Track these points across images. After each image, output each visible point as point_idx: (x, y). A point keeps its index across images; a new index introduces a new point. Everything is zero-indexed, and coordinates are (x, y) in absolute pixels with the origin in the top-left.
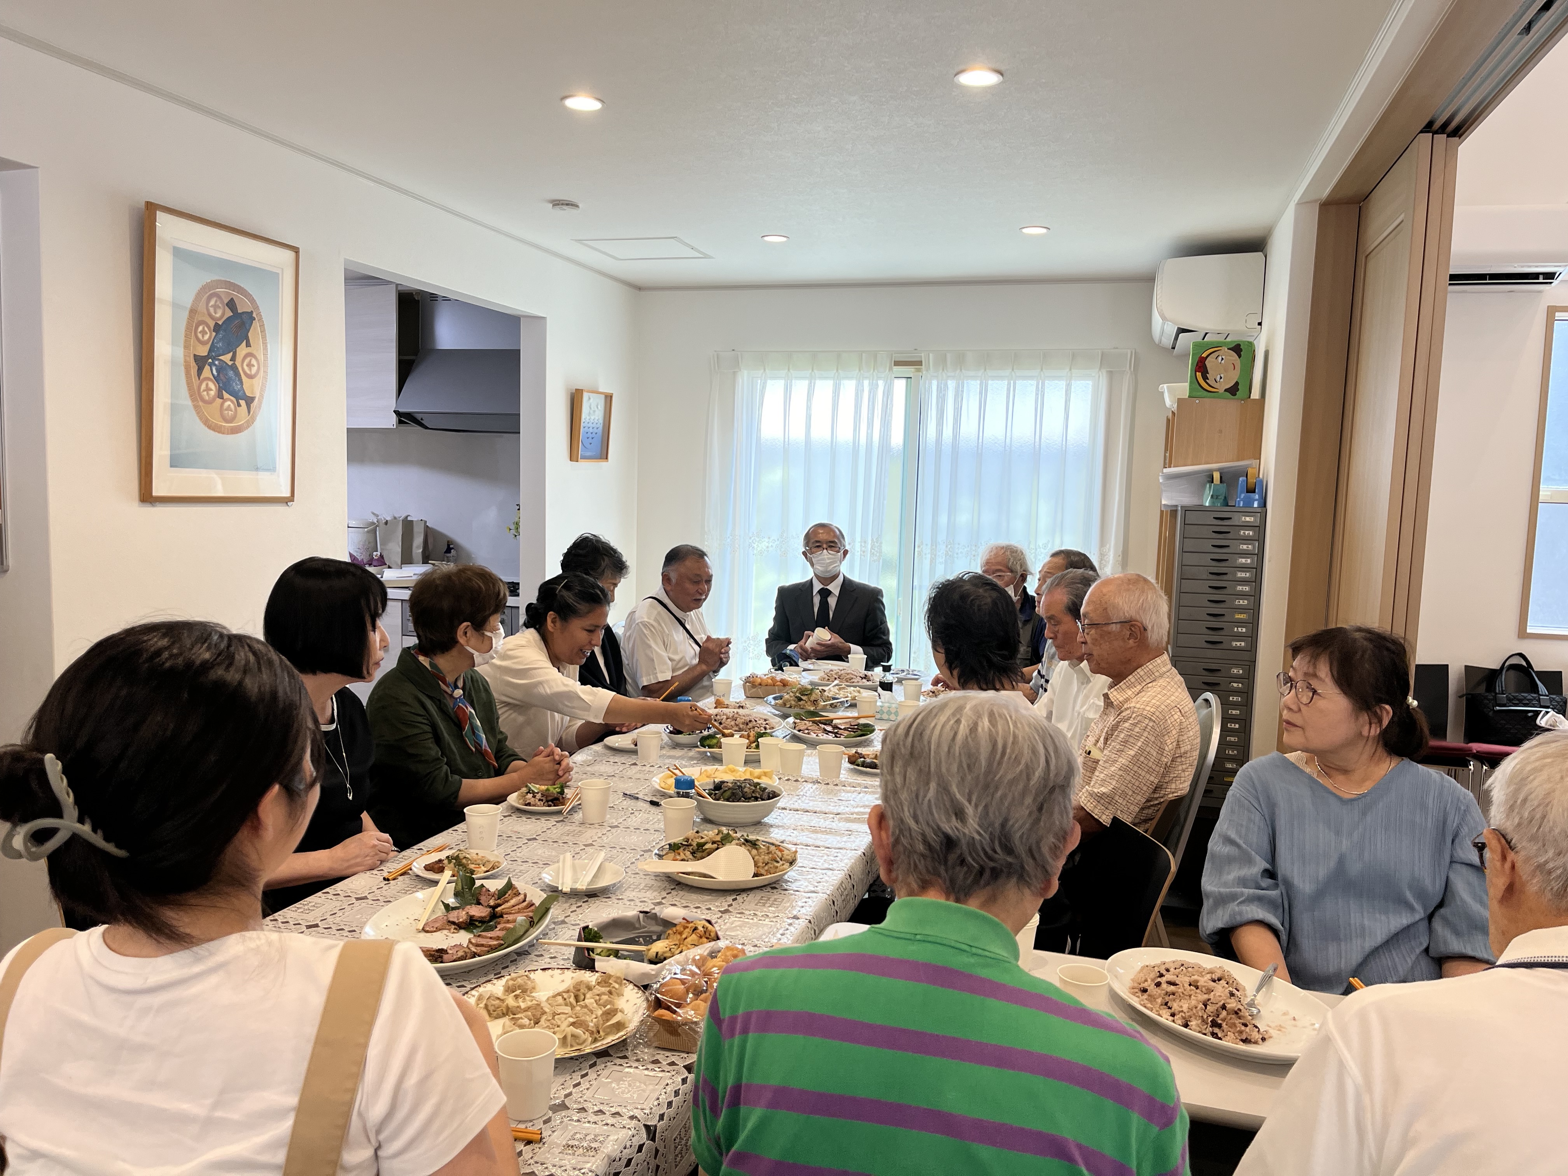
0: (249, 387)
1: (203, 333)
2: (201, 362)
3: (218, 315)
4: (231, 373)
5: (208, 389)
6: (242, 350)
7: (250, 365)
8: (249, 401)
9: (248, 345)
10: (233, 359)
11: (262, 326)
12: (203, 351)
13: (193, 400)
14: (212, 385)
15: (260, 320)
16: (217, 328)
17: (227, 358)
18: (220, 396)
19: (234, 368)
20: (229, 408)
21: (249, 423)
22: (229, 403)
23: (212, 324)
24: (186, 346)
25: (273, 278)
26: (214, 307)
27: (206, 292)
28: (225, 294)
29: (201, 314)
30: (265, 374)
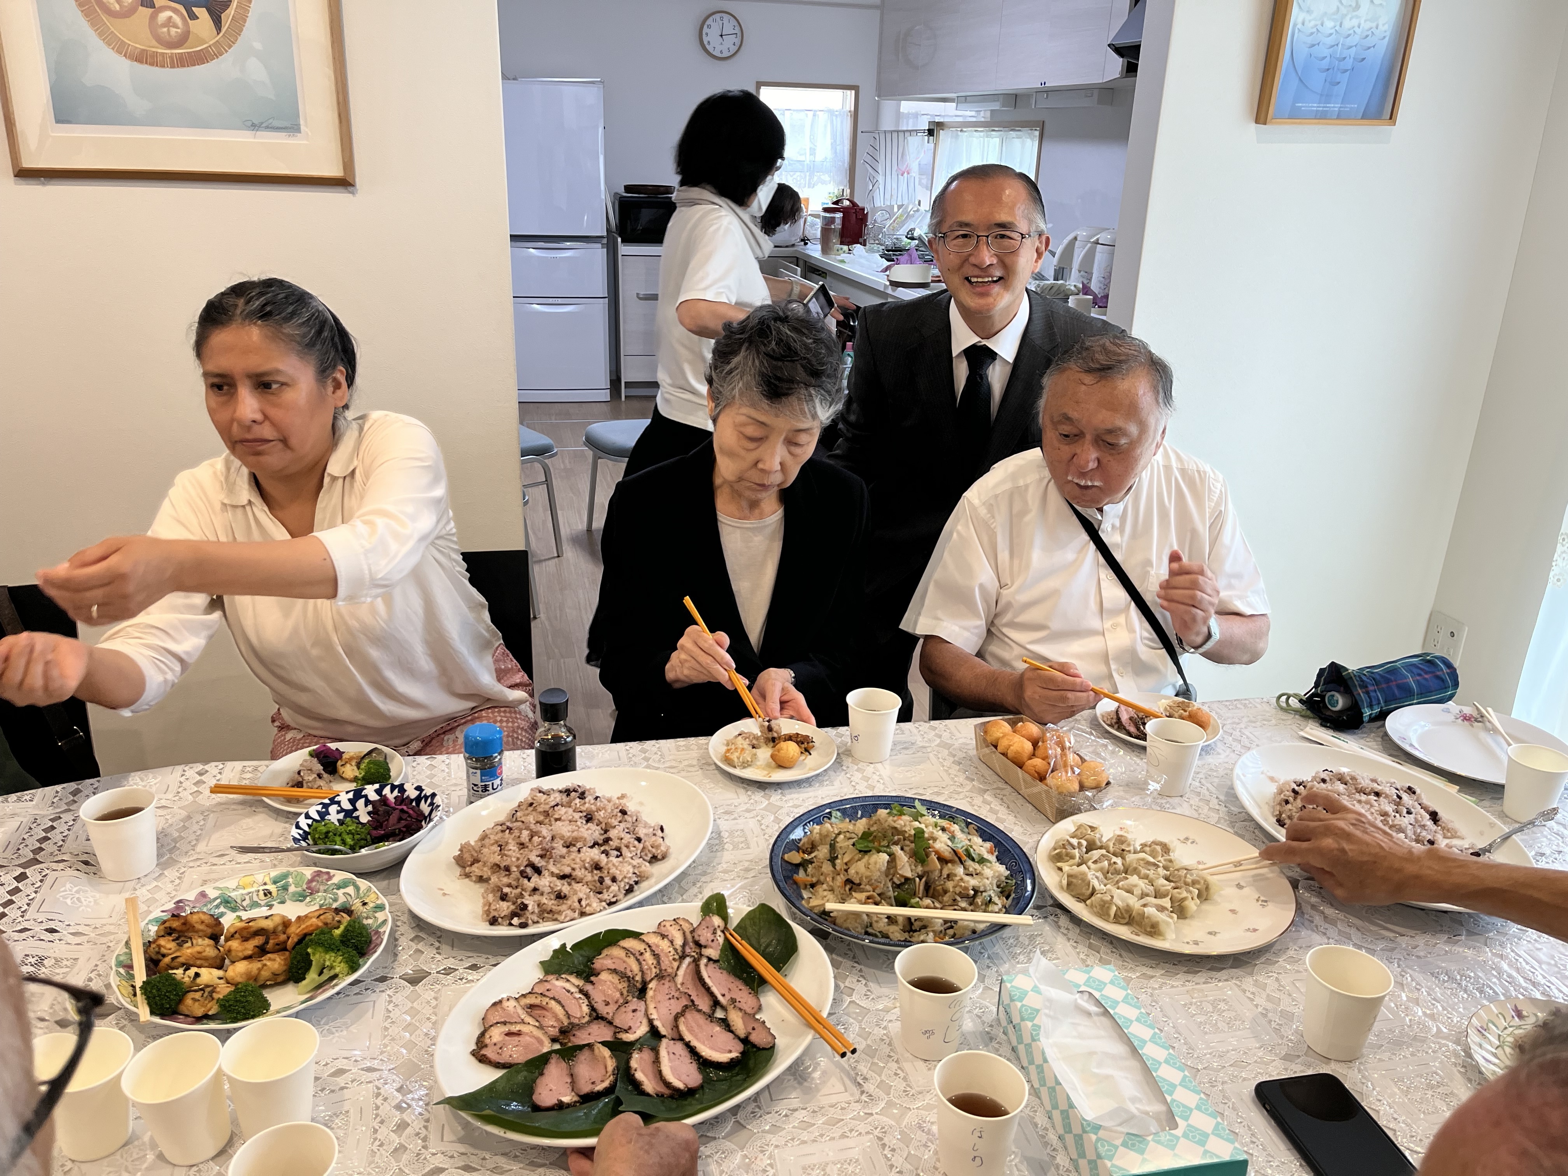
8: (217, 8)
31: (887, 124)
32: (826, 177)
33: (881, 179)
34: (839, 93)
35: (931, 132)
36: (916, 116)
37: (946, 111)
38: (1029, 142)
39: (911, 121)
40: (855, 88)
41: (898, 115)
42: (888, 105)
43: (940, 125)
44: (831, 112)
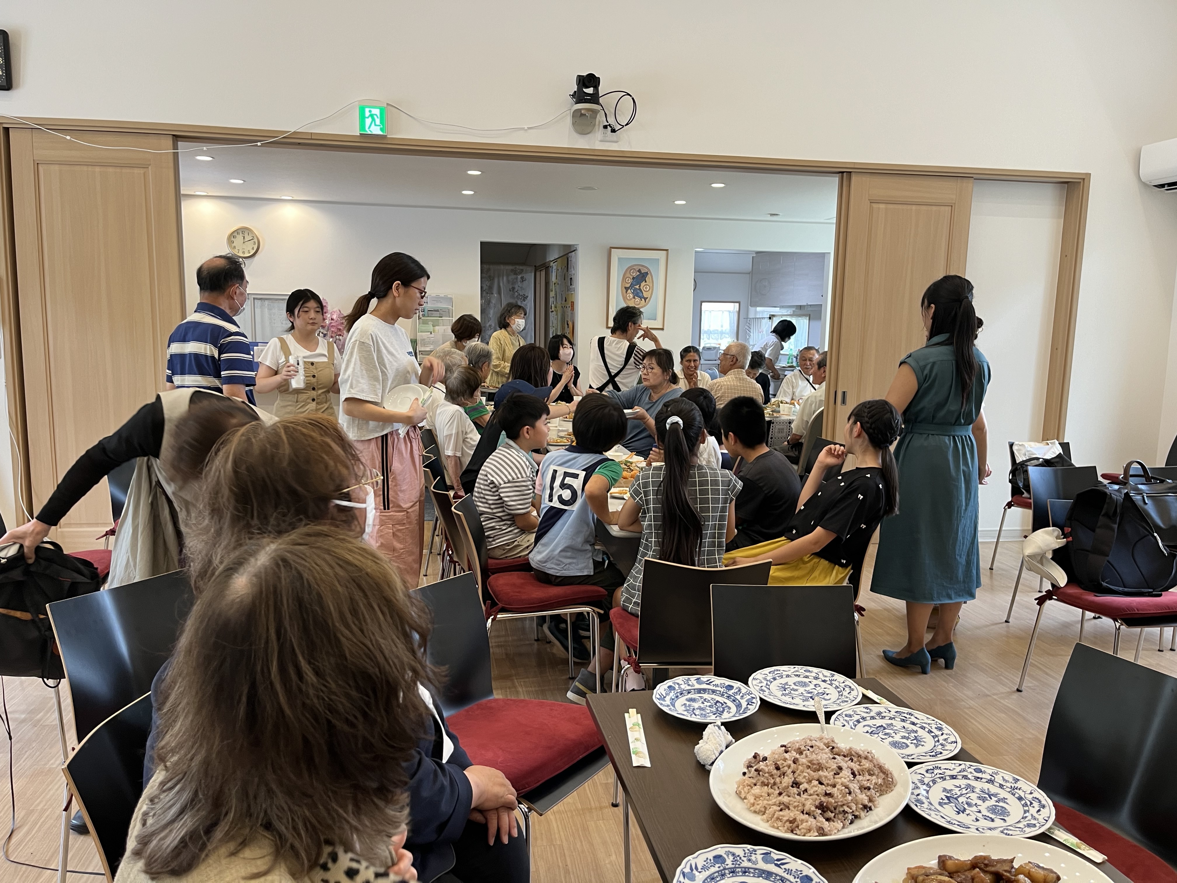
0: (645, 295)
1: (628, 280)
2: (627, 289)
4: (638, 291)
5: (629, 296)
6: (643, 284)
7: (646, 288)
8: (645, 299)
9: (646, 282)
10: (639, 286)
11: (652, 276)
12: (628, 285)
15: (651, 273)
16: (633, 278)
17: (637, 287)
18: (634, 298)
19: (640, 289)
20: (637, 301)
21: (645, 306)
22: (638, 299)
23: (631, 277)
24: (622, 285)
25: (657, 260)
26: (633, 273)
27: (631, 268)
28: (637, 269)
29: (628, 275)
30: (653, 290)
31: (751, 316)
32: (727, 336)
33: (752, 334)
34: (732, 304)
35: (770, 318)
36: (763, 312)
37: (775, 311)
38: (805, 320)
39: (760, 315)
40: (739, 302)
41: (756, 312)
42: (752, 309)
44: (730, 312)
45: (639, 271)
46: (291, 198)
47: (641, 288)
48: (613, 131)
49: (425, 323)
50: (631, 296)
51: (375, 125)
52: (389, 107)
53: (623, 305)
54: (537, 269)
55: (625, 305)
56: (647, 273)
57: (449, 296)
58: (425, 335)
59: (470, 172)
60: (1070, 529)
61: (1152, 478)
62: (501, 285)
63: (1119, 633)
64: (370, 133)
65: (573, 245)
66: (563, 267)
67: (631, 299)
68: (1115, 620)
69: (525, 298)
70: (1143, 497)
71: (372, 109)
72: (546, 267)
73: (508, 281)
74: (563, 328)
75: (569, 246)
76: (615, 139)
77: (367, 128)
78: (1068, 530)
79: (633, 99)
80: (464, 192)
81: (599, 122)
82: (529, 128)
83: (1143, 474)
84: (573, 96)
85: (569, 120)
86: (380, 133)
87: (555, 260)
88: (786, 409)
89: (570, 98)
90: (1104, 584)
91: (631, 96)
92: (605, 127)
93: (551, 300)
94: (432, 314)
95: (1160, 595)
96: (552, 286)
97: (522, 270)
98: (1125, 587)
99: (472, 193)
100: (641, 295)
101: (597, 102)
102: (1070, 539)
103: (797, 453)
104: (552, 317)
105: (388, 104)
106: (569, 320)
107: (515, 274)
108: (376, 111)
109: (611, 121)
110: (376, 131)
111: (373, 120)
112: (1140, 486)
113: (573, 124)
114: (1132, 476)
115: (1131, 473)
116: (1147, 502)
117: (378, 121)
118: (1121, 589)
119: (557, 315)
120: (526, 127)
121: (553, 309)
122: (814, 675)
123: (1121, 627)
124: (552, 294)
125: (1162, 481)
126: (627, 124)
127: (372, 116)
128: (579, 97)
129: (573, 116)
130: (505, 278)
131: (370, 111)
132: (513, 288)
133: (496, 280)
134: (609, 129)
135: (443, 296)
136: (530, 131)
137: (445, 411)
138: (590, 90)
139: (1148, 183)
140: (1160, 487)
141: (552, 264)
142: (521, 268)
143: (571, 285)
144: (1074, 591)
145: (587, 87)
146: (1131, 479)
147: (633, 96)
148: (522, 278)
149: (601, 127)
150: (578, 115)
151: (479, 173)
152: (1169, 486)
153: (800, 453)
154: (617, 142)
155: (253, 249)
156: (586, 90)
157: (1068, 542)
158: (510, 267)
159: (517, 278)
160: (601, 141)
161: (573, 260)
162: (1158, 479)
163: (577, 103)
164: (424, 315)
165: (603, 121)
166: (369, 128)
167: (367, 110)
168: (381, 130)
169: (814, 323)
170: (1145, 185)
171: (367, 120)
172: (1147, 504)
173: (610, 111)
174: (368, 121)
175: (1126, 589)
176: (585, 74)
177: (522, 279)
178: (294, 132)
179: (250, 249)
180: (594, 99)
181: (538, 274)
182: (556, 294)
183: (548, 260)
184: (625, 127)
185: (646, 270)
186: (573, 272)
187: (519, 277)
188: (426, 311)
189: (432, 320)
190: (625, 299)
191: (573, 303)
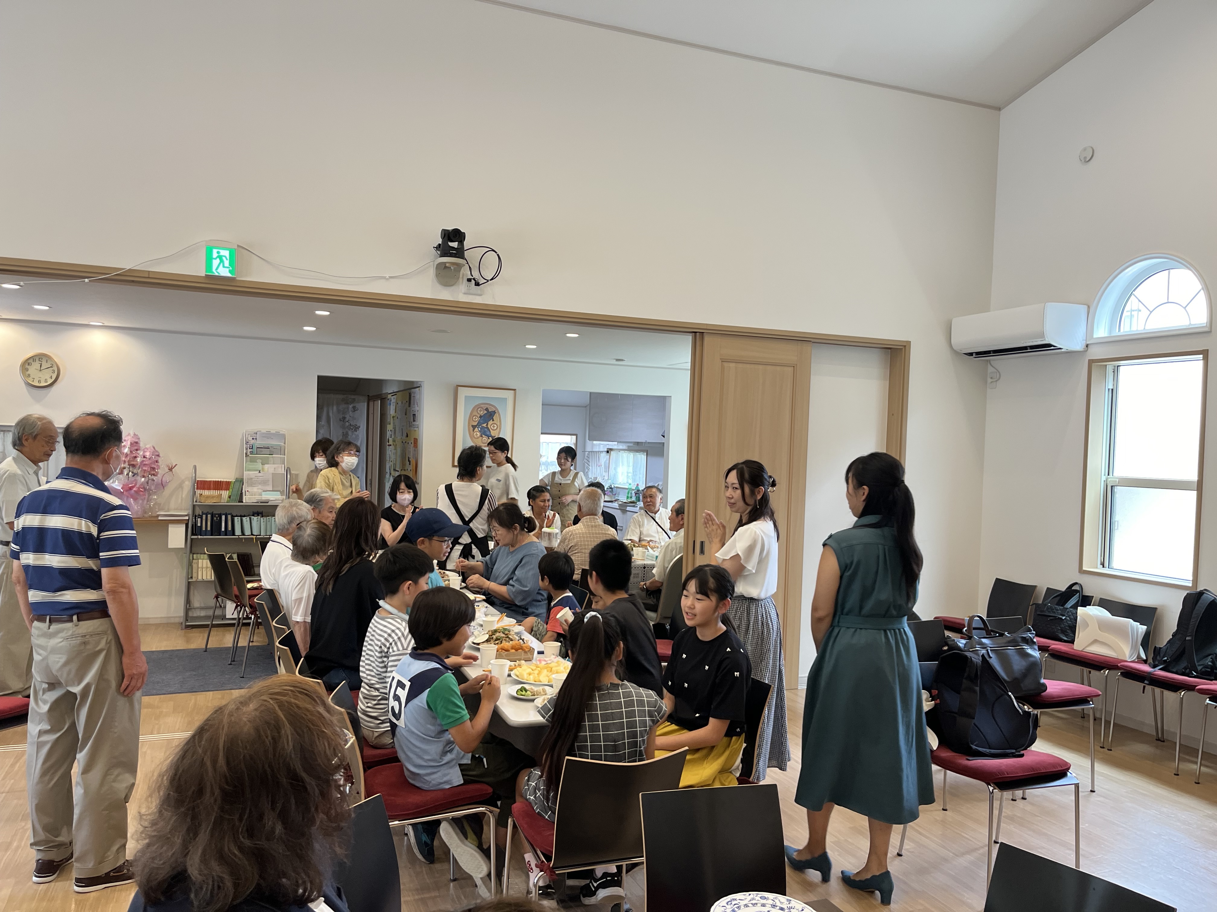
1: (475, 418)
2: (474, 427)
3: (482, 412)
4: (486, 429)
5: (477, 435)
6: (491, 422)
7: (493, 427)
8: (493, 437)
9: (493, 420)
10: (487, 425)
11: (499, 415)
12: (475, 424)
13: (471, 438)
14: (478, 433)
15: (498, 412)
16: (481, 417)
17: (485, 425)
18: (481, 436)
19: (487, 428)
20: (485, 440)
23: (479, 416)
24: (469, 423)
25: (505, 400)
26: (480, 411)
27: (477, 407)
28: (485, 407)
29: (475, 413)
30: (500, 429)
31: (589, 449)
33: (591, 468)
34: (569, 436)
35: (608, 452)
36: (600, 444)
37: (613, 445)
38: (643, 456)
39: (597, 447)
40: (576, 435)
41: (593, 445)
42: (589, 442)
43: (611, 449)
45: (487, 409)
46: (102, 324)
47: (489, 426)
48: (477, 284)
49: (253, 461)
50: (479, 434)
51: (224, 267)
52: (241, 249)
53: (470, 443)
54: (370, 399)
55: (472, 444)
56: (495, 412)
57: (281, 433)
58: (253, 474)
59: (318, 312)
60: (937, 691)
61: (992, 631)
62: (331, 414)
63: (993, 797)
64: (217, 274)
65: (417, 382)
66: (404, 402)
67: (478, 438)
68: (988, 784)
69: (357, 428)
70: (987, 650)
71: (220, 251)
72: (383, 399)
73: (339, 411)
74: (403, 464)
75: (412, 382)
76: (479, 292)
77: (214, 270)
78: (935, 692)
79: (498, 255)
80: (306, 328)
81: (463, 275)
82: (391, 277)
83: (983, 627)
84: (438, 247)
85: (432, 272)
86: (229, 275)
87: (394, 394)
88: (640, 554)
89: (434, 250)
90: (974, 747)
91: (496, 252)
92: (469, 280)
93: (388, 433)
94: (262, 451)
95: (1022, 756)
96: (390, 419)
97: (354, 399)
98: (990, 749)
99: (314, 329)
100: (488, 433)
101: (462, 257)
102: (938, 701)
103: (655, 600)
104: (390, 452)
105: (238, 246)
106: (411, 456)
107: (347, 403)
108: (225, 253)
109: (476, 274)
110: (224, 272)
111: (222, 261)
112: (984, 640)
113: (436, 275)
114: (975, 629)
115: (974, 626)
116: (991, 656)
117: (227, 263)
118: (988, 750)
119: (395, 449)
120: (387, 276)
121: (391, 442)
122: (771, 902)
123: (994, 791)
124: (390, 427)
125: (1001, 635)
126: (492, 279)
127: (220, 257)
128: (444, 250)
129: (436, 268)
130: (335, 408)
131: (218, 252)
132: (344, 418)
133: (325, 410)
134: (473, 282)
135: (274, 432)
136: (392, 280)
137: (293, 572)
138: (455, 245)
139: (958, 351)
140: (1001, 640)
141: (389, 396)
142: (353, 397)
143: (414, 421)
144: (946, 754)
145: (452, 241)
146: (974, 631)
147: (498, 253)
148: (354, 407)
149: (465, 280)
150: (442, 268)
151: (328, 313)
152: (1008, 639)
153: (658, 599)
154: (481, 295)
155: (51, 377)
156: (451, 244)
157: (936, 704)
158: (341, 397)
159: (348, 408)
160: (465, 294)
161: (417, 397)
162: (997, 633)
163: (442, 255)
164: (252, 453)
165: (467, 275)
166: (217, 269)
167: (215, 251)
168: (230, 271)
169: (653, 460)
170: (955, 353)
171: (214, 261)
172: (991, 657)
173: (474, 264)
174: (216, 263)
175: (993, 751)
176: (450, 228)
177: (355, 409)
178: (130, 270)
179: (48, 377)
180: (459, 253)
181: (371, 404)
182: (395, 428)
183: (384, 392)
184: (490, 282)
185: (494, 409)
186: (417, 408)
187: (351, 406)
188: (255, 448)
189: (260, 458)
190: (472, 437)
191: (416, 441)
